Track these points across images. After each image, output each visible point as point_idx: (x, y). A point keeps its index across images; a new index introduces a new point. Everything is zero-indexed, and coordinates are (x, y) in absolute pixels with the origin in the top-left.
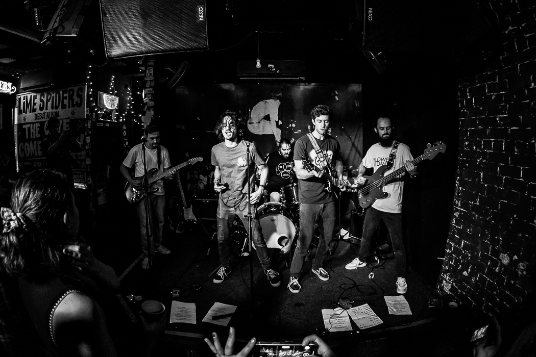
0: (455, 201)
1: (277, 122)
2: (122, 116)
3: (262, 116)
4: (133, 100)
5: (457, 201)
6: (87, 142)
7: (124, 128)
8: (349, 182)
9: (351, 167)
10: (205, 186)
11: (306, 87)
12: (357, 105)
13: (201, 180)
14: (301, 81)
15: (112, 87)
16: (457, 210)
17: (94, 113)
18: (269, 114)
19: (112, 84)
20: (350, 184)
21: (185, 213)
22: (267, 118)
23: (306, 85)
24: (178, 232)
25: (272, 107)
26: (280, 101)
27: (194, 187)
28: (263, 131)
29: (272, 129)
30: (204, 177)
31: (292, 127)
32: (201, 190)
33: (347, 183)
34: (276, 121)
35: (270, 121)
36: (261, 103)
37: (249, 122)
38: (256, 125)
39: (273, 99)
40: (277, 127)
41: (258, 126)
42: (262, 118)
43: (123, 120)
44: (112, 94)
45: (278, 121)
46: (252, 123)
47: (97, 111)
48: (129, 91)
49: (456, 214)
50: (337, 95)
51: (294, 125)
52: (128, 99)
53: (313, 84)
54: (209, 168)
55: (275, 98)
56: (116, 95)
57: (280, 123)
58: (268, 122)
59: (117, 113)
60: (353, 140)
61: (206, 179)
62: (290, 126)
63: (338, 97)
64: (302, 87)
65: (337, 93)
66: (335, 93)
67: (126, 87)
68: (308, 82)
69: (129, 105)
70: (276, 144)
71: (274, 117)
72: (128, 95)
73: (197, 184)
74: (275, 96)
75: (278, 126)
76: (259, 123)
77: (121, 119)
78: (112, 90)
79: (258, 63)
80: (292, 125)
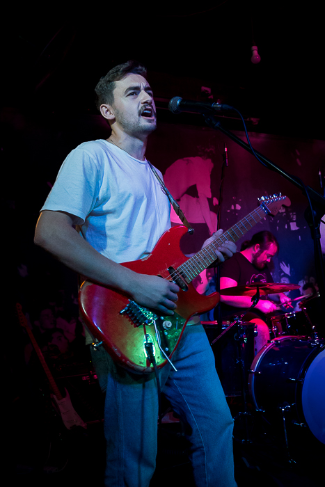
1: (210, 201)
3: (184, 188)
11: (253, 139)
18: (196, 185)
22: (193, 191)
23: (252, 136)
26: (212, 161)
28: (188, 217)
29: (202, 213)
31: (235, 210)
34: (208, 199)
35: (198, 197)
36: (180, 163)
39: (200, 156)
40: (211, 210)
42: (184, 191)
45: (212, 199)
50: (299, 157)
51: (238, 207)
55: (204, 155)
57: (215, 201)
58: (195, 199)
62: (233, 207)
63: (300, 161)
65: (298, 154)
66: (296, 153)
71: (205, 190)
74: (203, 151)
75: (212, 208)
76: (179, 200)
79: (255, 53)
80: (235, 207)
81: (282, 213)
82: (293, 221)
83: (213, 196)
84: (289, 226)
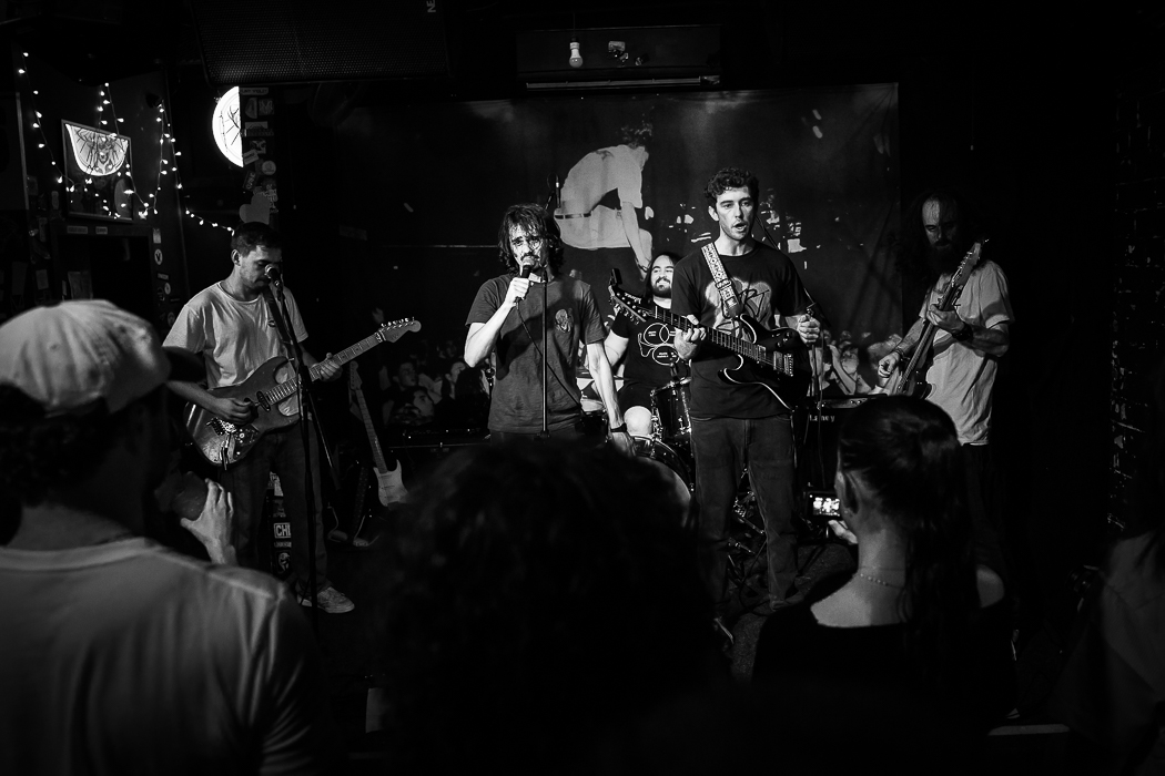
0: (1114, 406)
1: (640, 213)
2: (148, 200)
3: (597, 194)
4: (177, 147)
5: (1117, 406)
6: (40, 287)
7: (157, 239)
8: (861, 381)
9: (866, 335)
10: (436, 407)
11: (725, 103)
12: (881, 150)
13: (424, 390)
14: (706, 87)
15: (106, 102)
16: (1121, 431)
17: (55, 193)
18: (616, 190)
19: (102, 94)
20: (865, 388)
21: (381, 484)
22: (611, 200)
23: (723, 98)
24: (359, 543)
25: (624, 168)
26: (647, 150)
27: (401, 411)
28: (601, 240)
29: (624, 232)
30: (433, 378)
31: (683, 225)
32: (424, 418)
33: (857, 381)
34: (636, 209)
35: (620, 208)
36: (592, 159)
37: (556, 213)
38: (578, 222)
39: (626, 143)
40: (640, 226)
41: (587, 226)
42: (599, 199)
43: (151, 212)
44: (109, 129)
45: (643, 209)
46: (568, 217)
47: (63, 185)
48: (160, 115)
49: (1119, 442)
50: (819, 123)
51: (689, 219)
52: (162, 141)
53: (744, 94)
54: (446, 354)
55: (632, 140)
56: (123, 131)
57: (649, 213)
58: (615, 211)
59: (129, 192)
60: (871, 255)
61: (438, 385)
62: (679, 221)
63: (821, 130)
64: (712, 105)
65: (818, 117)
66: (813, 116)
67: (152, 102)
68: (728, 86)
69: (166, 162)
70: (640, 275)
71: (632, 196)
72: (160, 129)
73: (411, 402)
74: (632, 134)
75: (643, 224)
76: (587, 215)
77: (143, 210)
78: (107, 114)
79: (575, 54)
80: (683, 219)
81: (773, 224)
82: (795, 237)
83: (645, 205)
84: (785, 246)
